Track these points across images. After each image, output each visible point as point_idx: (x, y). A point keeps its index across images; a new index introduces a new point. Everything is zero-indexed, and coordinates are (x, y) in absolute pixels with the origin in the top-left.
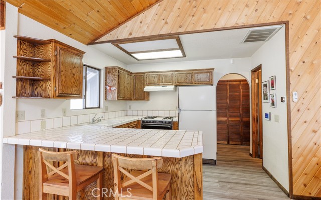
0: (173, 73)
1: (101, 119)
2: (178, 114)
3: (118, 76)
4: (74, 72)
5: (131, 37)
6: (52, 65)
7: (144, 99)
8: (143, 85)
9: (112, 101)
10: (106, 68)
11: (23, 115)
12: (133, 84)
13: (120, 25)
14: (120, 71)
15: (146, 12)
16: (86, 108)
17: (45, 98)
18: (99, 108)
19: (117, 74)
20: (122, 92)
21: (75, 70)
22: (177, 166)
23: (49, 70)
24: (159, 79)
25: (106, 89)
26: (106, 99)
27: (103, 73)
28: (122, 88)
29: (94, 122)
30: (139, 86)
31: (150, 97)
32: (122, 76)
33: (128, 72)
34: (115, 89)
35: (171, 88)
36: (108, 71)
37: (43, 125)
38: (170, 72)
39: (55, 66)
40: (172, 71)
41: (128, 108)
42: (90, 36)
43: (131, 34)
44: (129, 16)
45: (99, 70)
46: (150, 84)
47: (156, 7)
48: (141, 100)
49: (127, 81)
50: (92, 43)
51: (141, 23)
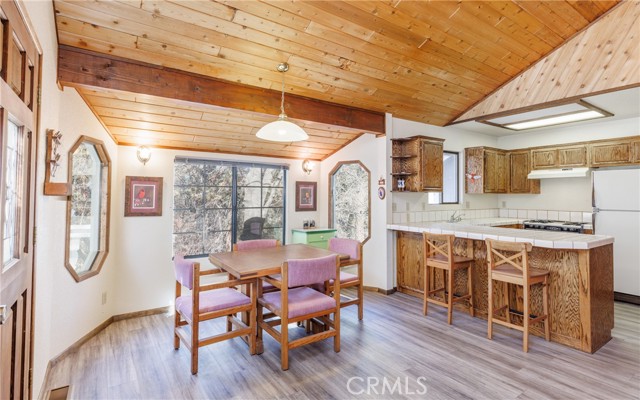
0: (587, 145)
1: (462, 217)
2: (594, 216)
3: (485, 159)
4: (435, 164)
5: (503, 110)
6: (417, 160)
7: (528, 191)
8: (527, 168)
9: (476, 195)
10: (466, 149)
11: (396, 207)
12: (508, 167)
13: (486, 96)
14: (487, 151)
15: (524, 74)
16: (442, 203)
17: (413, 191)
18: (457, 203)
19: (482, 157)
20: (490, 181)
21: (437, 161)
22: (557, 264)
23: (416, 164)
24: (558, 158)
25: (466, 178)
26: (466, 191)
27: (462, 157)
28: (490, 174)
29: (453, 220)
30: (518, 170)
31: (541, 188)
32: (489, 159)
33: (499, 150)
34: (479, 177)
35: (582, 171)
36: (469, 152)
37: (408, 218)
38: (580, 143)
39: (421, 161)
40: (584, 143)
41: (500, 205)
42: (447, 117)
43: (502, 106)
44: (499, 83)
45: (457, 153)
46: (539, 167)
47: (541, 64)
48: (523, 192)
49: (498, 165)
50: (450, 123)
51: (518, 89)
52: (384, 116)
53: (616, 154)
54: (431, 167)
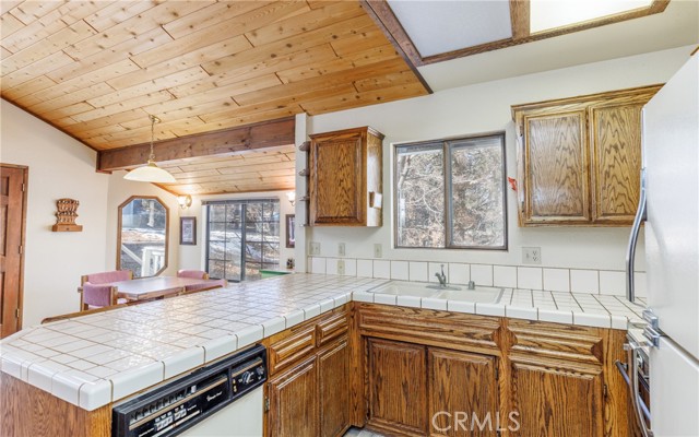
4: (341, 176)
11: (318, 248)
18: (504, 248)
21: (344, 171)
37: (341, 267)
52: (294, 120)
54: (332, 182)
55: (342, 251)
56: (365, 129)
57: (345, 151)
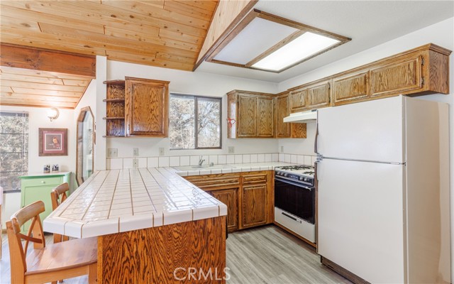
0: (330, 81)
2: (316, 165)
3: (238, 103)
4: (152, 107)
7: (290, 136)
8: (288, 111)
10: (228, 94)
11: (116, 152)
14: (240, 94)
16: (197, 148)
18: (220, 148)
19: (236, 100)
20: (247, 126)
21: (154, 104)
24: (307, 98)
28: (247, 119)
32: (244, 103)
34: (234, 121)
36: (229, 97)
37: (135, 163)
38: (324, 79)
40: (328, 78)
45: (220, 99)
46: (295, 110)
49: (259, 108)
52: (94, 58)
53: (355, 87)
54: (145, 110)
55: (136, 153)
56: (168, 83)
57: (155, 93)
